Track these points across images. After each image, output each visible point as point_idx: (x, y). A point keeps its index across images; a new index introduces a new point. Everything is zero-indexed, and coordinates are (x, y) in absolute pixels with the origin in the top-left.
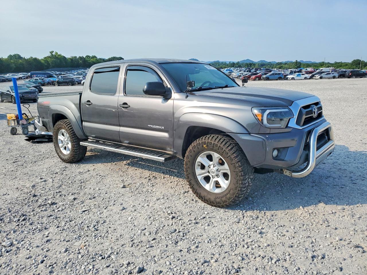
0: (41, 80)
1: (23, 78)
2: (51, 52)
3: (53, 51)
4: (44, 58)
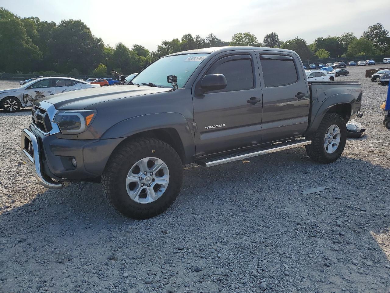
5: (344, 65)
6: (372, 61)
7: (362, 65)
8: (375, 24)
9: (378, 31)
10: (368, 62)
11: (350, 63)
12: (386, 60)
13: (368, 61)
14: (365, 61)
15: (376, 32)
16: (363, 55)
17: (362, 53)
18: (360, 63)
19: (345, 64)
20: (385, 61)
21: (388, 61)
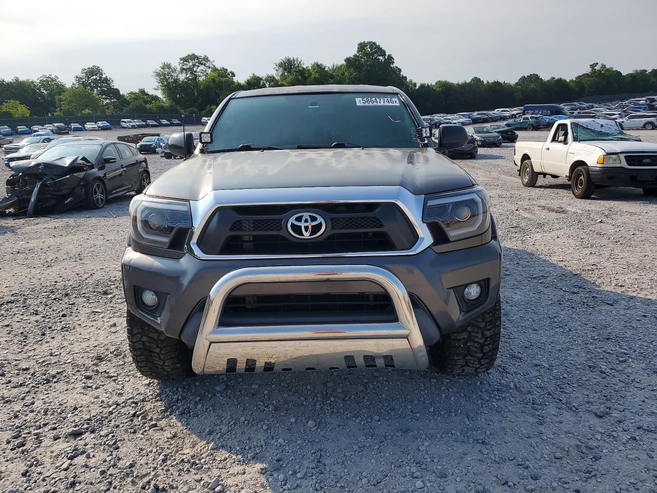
0: (534, 120)
1: (517, 116)
2: (593, 66)
3: (597, 64)
4: (577, 78)
5: (65, 129)
6: (106, 124)
7: (93, 130)
8: (91, 66)
9: (98, 78)
10: (102, 125)
11: (73, 125)
12: (125, 122)
13: (100, 124)
14: (96, 123)
15: (95, 79)
16: (89, 114)
17: (87, 111)
18: (89, 126)
19: (67, 127)
20: (123, 124)
21: (128, 124)
